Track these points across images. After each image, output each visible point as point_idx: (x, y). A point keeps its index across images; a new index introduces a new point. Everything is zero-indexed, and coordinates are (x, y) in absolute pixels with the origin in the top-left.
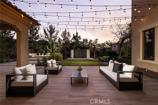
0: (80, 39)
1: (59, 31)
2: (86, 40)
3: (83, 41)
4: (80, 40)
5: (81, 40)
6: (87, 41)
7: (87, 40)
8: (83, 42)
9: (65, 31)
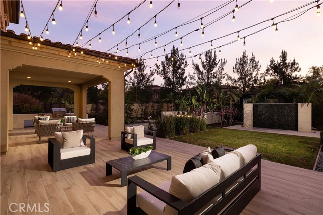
1: (225, 61)
9: (244, 56)
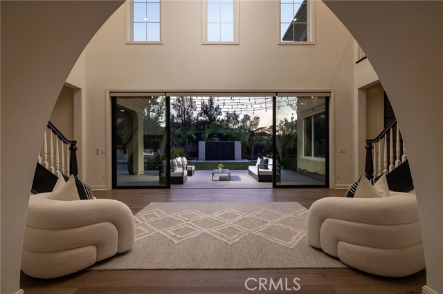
0: (220, 113)
2: (235, 114)
3: (226, 118)
4: (218, 117)
5: (222, 117)
6: (236, 119)
7: (236, 116)
8: (227, 121)
